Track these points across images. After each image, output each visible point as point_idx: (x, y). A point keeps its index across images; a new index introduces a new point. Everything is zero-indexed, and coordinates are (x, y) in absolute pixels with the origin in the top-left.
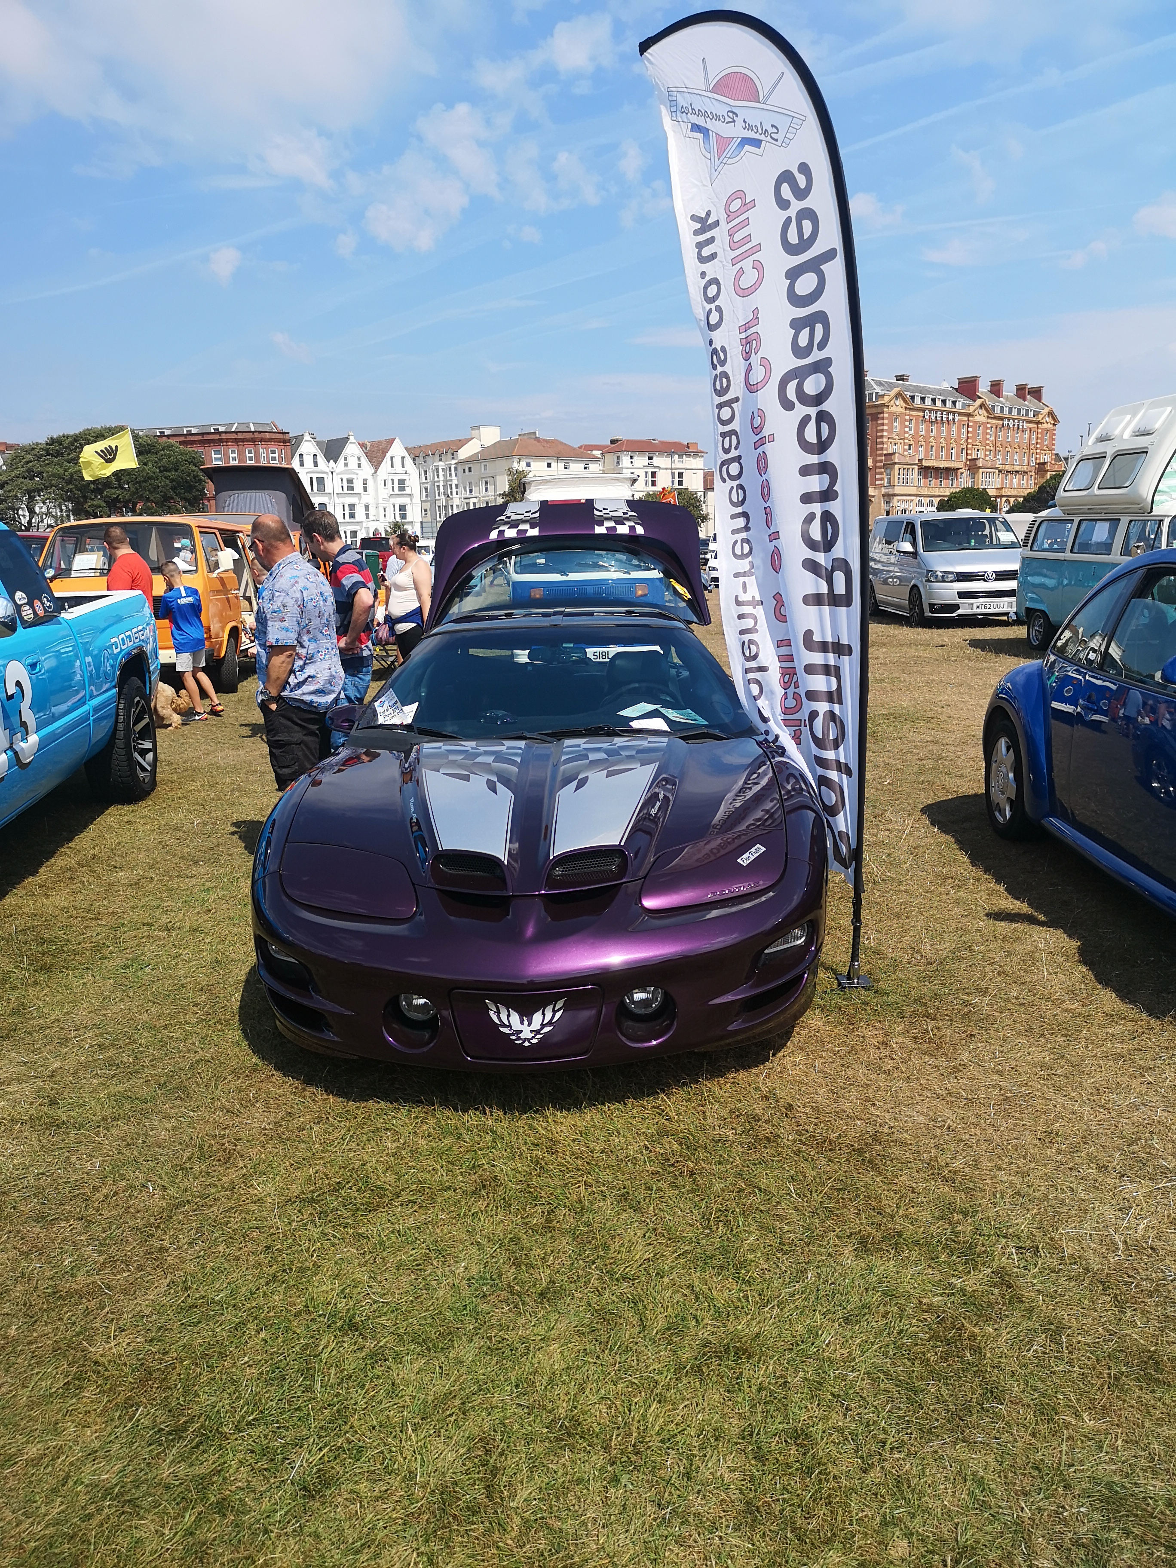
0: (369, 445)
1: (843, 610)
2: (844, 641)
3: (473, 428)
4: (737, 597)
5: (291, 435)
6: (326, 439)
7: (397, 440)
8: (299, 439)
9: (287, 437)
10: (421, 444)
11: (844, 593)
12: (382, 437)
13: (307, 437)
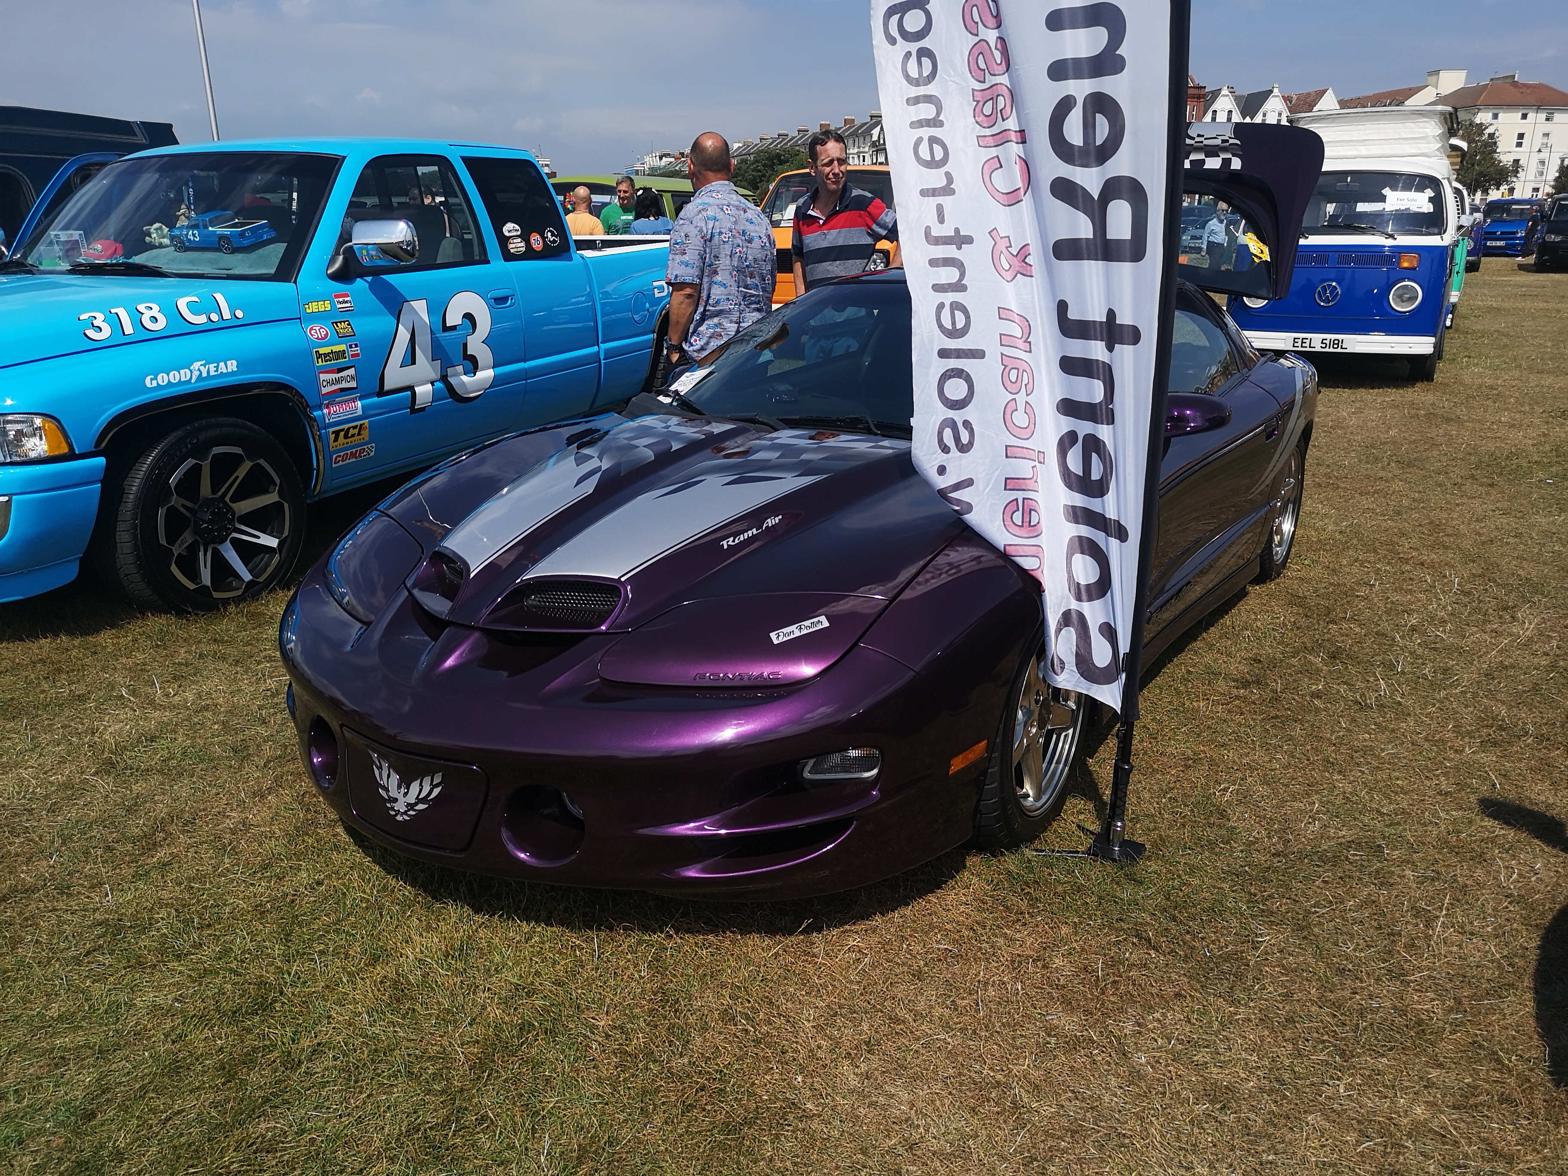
0: (1295, 97)
1: (1126, 267)
2: (1124, 318)
3: (1430, 74)
4: (928, 230)
5: (1207, 90)
6: (1246, 93)
7: (1330, 91)
8: (1216, 94)
9: (1202, 92)
10: (1361, 95)
11: (1128, 236)
12: (1313, 89)
13: (1225, 91)
